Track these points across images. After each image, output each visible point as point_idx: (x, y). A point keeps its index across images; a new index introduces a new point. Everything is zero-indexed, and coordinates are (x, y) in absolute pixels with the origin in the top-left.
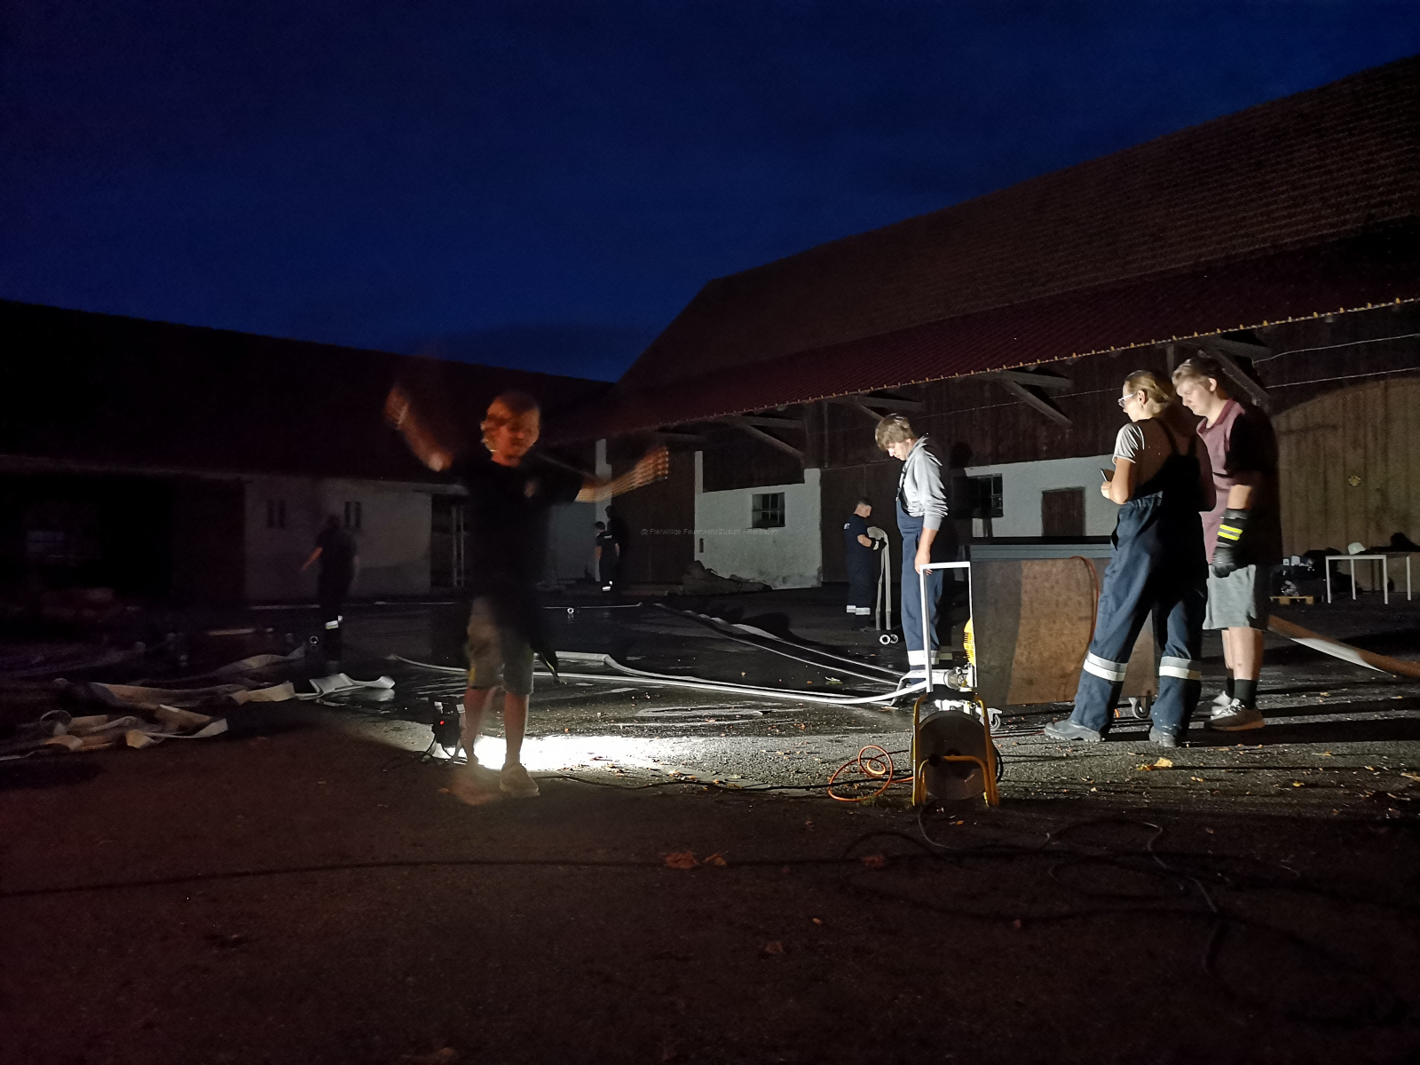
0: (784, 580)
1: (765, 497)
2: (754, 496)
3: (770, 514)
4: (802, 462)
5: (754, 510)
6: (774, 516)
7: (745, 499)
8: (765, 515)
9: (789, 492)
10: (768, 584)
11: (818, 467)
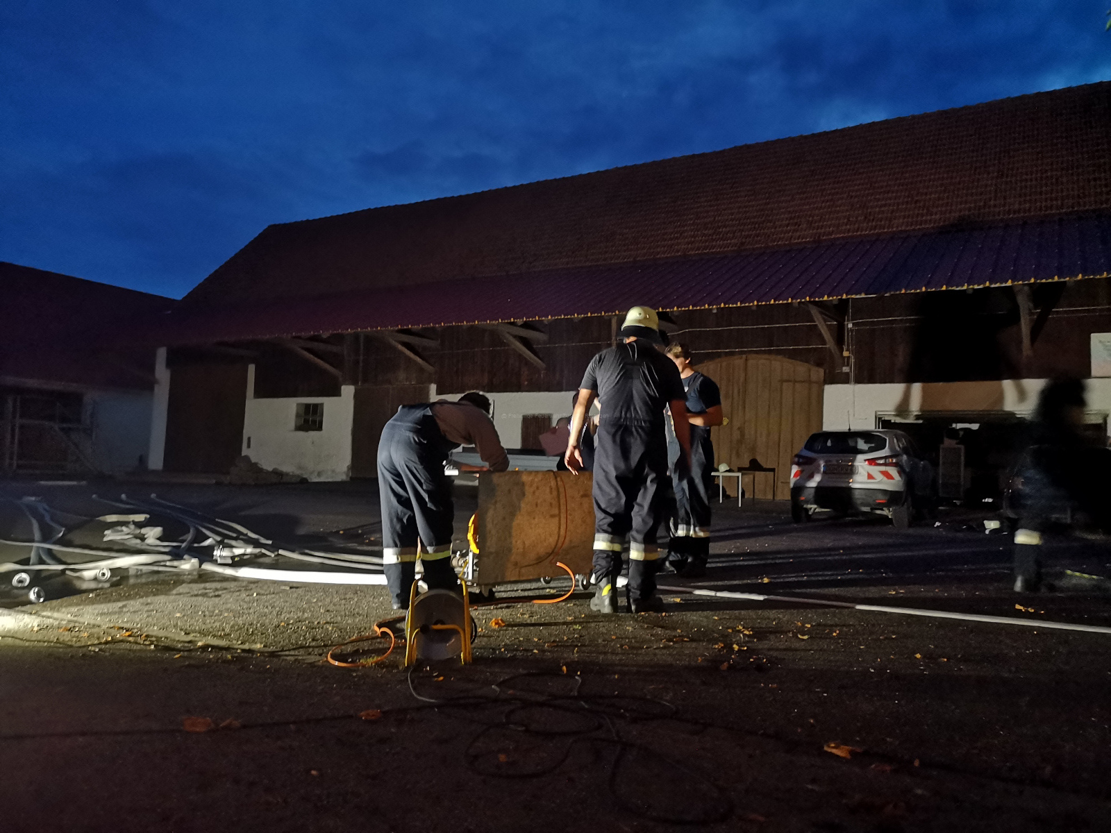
0: (319, 474)
1: (307, 406)
2: (298, 404)
3: (311, 420)
4: (341, 379)
5: (298, 415)
6: (314, 422)
7: (290, 407)
8: (306, 421)
9: (328, 403)
10: (304, 477)
11: (353, 384)
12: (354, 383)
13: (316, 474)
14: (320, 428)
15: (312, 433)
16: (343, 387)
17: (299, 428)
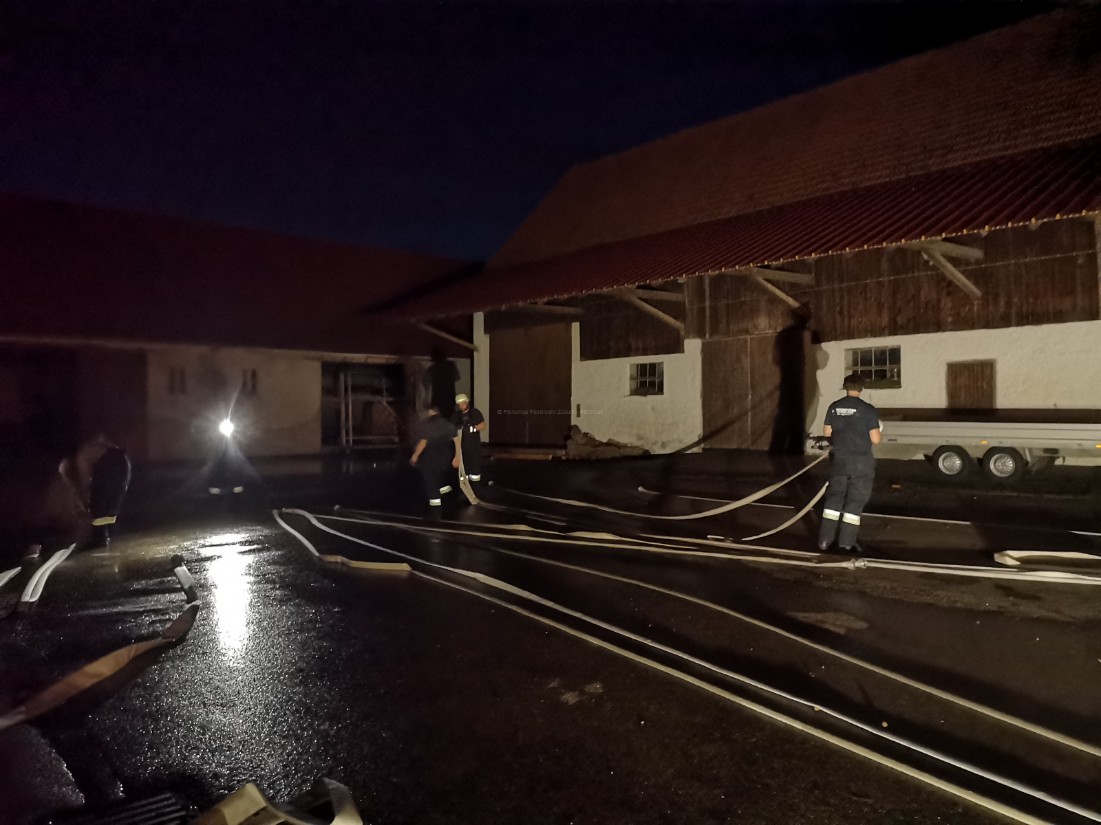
1: (643, 366)
2: (631, 365)
3: (648, 382)
4: (682, 333)
5: (632, 378)
6: (652, 384)
7: (622, 369)
8: (643, 384)
9: (668, 361)
10: (646, 448)
11: (700, 337)
12: (700, 334)
13: (659, 444)
14: (661, 391)
15: (652, 399)
16: (686, 341)
17: (635, 392)
